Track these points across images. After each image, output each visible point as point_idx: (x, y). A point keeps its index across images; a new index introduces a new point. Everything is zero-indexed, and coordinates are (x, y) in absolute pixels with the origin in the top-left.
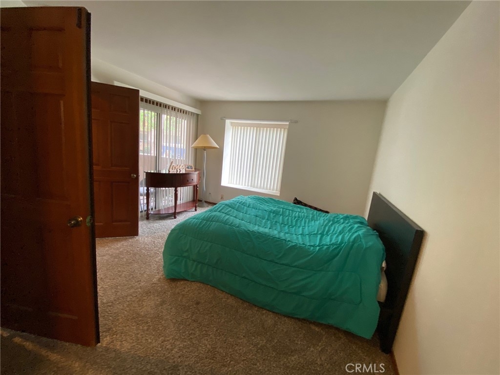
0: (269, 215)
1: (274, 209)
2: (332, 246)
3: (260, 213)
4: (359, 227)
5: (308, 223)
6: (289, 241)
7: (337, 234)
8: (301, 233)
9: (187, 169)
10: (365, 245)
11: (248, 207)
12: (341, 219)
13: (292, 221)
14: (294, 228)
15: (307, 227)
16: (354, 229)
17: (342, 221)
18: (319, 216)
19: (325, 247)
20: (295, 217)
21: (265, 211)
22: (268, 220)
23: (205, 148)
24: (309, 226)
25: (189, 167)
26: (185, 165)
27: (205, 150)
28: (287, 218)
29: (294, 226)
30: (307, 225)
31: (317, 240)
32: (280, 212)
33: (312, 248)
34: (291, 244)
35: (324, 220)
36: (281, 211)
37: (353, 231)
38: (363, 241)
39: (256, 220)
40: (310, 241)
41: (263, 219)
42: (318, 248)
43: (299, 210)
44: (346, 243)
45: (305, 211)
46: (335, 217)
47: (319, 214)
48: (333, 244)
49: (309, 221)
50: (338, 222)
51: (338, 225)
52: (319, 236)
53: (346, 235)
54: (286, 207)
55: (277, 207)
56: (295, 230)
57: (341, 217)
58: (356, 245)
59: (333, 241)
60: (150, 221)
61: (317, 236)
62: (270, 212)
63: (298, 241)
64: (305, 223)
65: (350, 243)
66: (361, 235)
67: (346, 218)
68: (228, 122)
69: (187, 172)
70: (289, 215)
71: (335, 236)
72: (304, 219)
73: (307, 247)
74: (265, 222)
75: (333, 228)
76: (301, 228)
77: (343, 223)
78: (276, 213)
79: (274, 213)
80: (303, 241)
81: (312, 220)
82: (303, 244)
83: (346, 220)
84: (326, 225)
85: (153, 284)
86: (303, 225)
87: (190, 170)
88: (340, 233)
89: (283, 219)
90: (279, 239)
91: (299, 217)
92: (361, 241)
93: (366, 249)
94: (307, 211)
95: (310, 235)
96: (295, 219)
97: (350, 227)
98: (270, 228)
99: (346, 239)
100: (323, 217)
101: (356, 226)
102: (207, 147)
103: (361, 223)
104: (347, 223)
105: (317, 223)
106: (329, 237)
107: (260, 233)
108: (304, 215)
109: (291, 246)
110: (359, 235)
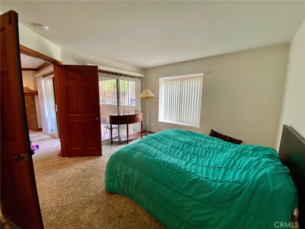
0: (183, 146)
1: (189, 140)
2: (234, 184)
3: (176, 144)
4: (267, 162)
5: (216, 155)
6: (193, 173)
7: (241, 170)
8: (207, 165)
9: (136, 112)
10: (272, 187)
11: (169, 139)
12: (250, 150)
13: (202, 152)
14: (202, 159)
15: (214, 159)
16: (262, 164)
17: (251, 152)
18: (228, 147)
19: (227, 184)
20: (206, 148)
21: (181, 142)
22: (181, 150)
23: (147, 98)
24: (216, 158)
25: (137, 111)
26: (134, 110)
27: (146, 99)
28: (198, 149)
29: (203, 157)
30: (214, 157)
31: (220, 174)
32: (193, 143)
33: (214, 183)
34: (194, 177)
35: (231, 152)
36: (195, 142)
37: (259, 167)
38: (270, 181)
39: (171, 150)
40: (213, 174)
41: (178, 148)
42: (219, 184)
43: (211, 141)
44: (249, 182)
45: (216, 142)
46: (244, 149)
47: (229, 145)
48: (235, 182)
49: (217, 153)
50: (246, 154)
51: (244, 158)
52: (223, 170)
53: (251, 172)
54: (199, 139)
55: (192, 138)
56: (203, 161)
57: (251, 148)
58: (261, 186)
59: (236, 178)
60: (113, 146)
61: (221, 170)
62: (185, 143)
63: (202, 174)
64: (213, 155)
65: (255, 184)
66: (268, 174)
67: (256, 149)
68: (161, 79)
69: (135, 114)
70: (201, 146)
71: (239, 172)
72: (213, 150)
73: (208, 182)
74: (179, 152)
75: (239, 161)
76: (209, 159)
77: (251, 156)
78: (190, 144)
79: (188, 144)
80: (206, 175)
81: (220, 152)
82: (206, 178)
83: (255, 152)
84: (232, 158)
85: (97, 194)
86: (211, 157)
87: (137, 112)
88: (245, 169)
89: (194, 150)
90: (184, 170)
91: (209, 148)
92: (267, 181)
93: (274, 192)
94: (217, 142)
95: (214, 167)
96: (205, 150)
97: (257, 162)
98: (180, 159)
99: (251, 177)
100: (233, 148)
101: (264, 160)
102: (148, 97)
103: (271, 156)
104: (256, 156)
105: (225, 155)
106: (233, 172)
107: (169, 164)
108: (214, 147)
109: (193, 180)
110: (266, 173)
